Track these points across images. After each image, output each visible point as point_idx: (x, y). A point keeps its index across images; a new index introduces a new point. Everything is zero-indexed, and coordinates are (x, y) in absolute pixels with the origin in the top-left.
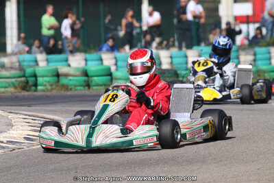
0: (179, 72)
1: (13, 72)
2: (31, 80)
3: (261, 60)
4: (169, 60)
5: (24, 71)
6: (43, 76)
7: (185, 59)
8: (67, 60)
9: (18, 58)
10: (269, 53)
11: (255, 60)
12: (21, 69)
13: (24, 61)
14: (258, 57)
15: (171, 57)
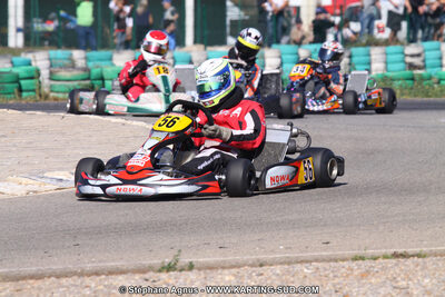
2: (97, 84)
3: (359, 64)
5: (90, 72)
8: (111, 59)
10: (369, 55)
11: (350, 64)
12: (87, 69)
14: (355, 60)
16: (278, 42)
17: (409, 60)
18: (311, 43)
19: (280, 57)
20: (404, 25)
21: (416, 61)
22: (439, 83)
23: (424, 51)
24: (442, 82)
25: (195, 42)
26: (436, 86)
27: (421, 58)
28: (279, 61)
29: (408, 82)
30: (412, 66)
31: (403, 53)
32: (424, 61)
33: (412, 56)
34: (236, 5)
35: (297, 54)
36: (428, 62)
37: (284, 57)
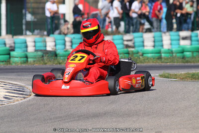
4: (33, 44)
7: (44, 43)
15: (35, 42)
17: (126, 43)
19: (55, 42)
20: (122, 24)
21: (130, 43)
22: (142, 55)
23: (134, 38)
24: (145, 55)
25: (7, 33)
26: (141, 57)
27: (132, 42)
28: (54, 44)
29: (125, 55)
30: (127, 46)
31: (122, 39)
32: (134, 43)
33: (128, 41)
34: (29, 13)
35: (64, 40)
36: (136, 44)
37: (57, 42)
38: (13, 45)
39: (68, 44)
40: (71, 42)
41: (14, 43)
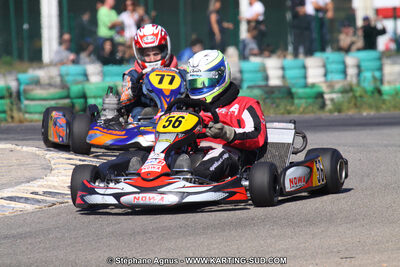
0: (294, 90)
1: (52, 92)
2: (79, 103)
4: (280, 73)
5: (68, 89)
6: (95, 97)
7: (302, 71)
9: (59, 71)
12: (64, 86)
13: (67, 75)
15: (283, 68)
16: (323, 50)
18: (359, 50)
19: (324, 66)
35: (344, 63)
37: (329, 66)
38: (238, 75)
39: (352, 71)
40: (359, 67)
41: (241, 72)
